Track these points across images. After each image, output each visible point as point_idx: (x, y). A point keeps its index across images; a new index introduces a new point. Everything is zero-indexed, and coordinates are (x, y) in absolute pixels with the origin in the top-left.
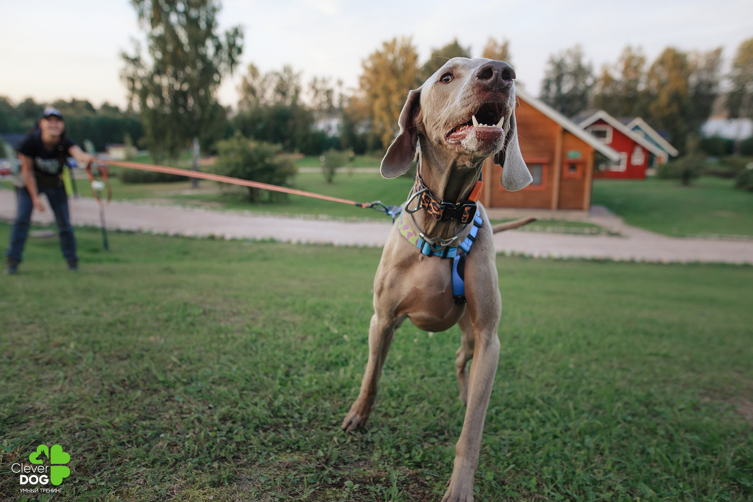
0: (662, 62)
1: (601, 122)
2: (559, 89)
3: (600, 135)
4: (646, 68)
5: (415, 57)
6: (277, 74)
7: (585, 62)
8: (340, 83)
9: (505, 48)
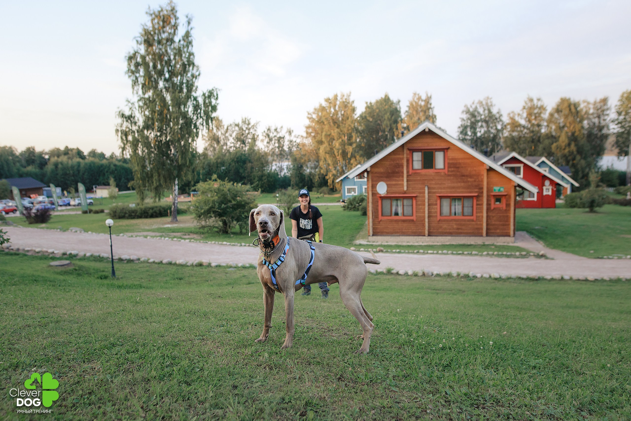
0: (558, 110)
1: (514, 160)
2: (475, 133)
3: (515, 171)
4: (546, 116)
5: (354, 110)
6: (237, 125)
7: (494, 111)
8: (290, 132)
9: (428, 101)
